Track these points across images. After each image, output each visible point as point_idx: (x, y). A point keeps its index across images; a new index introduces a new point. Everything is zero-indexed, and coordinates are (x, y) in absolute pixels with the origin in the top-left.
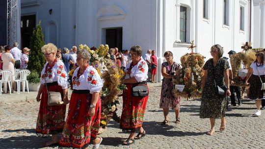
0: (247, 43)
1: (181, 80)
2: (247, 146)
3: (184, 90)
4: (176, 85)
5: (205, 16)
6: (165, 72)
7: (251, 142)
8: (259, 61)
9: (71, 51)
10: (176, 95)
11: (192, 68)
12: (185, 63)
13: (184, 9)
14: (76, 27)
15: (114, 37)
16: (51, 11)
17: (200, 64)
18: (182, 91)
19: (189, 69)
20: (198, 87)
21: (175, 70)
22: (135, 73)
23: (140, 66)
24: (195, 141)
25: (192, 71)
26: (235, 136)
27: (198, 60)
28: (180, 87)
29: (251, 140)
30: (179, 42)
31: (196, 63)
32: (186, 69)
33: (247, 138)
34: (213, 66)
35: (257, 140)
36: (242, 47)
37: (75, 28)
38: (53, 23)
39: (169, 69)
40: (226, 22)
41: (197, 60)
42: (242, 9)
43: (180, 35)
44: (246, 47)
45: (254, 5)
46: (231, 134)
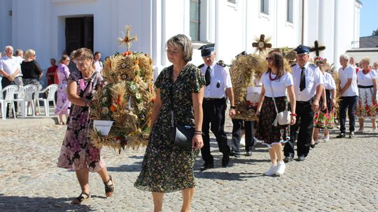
0: (262, 37)
1: (105, 110)
2: (296, 207)
4: (96, 122)
6: (74, 91)
7: (304, 201)
8: (273, 69)
10: (95, 142)
11: (128, 85)
12: (113, 75)
14: (13, 13)
17: (144, 75)
18: (107, 134)
19: (120, 88)
20: (142, 124)
21: (96, 89)
24: (215, 202)
25: (128, 91)
26: (278, 192)
27: (141, 67)
28: (103, 126)
29: (303, 198)
31: (136, 74)
32: (114, 86)
33: (297, 195)
34: (171, 80)
35: (313, 197)
36: (255, 45)
37: (11, 15)
39: (83, 87)
41: (137, 66)
43: (190, 29)
44: (261, 45)
46: (271, 189)
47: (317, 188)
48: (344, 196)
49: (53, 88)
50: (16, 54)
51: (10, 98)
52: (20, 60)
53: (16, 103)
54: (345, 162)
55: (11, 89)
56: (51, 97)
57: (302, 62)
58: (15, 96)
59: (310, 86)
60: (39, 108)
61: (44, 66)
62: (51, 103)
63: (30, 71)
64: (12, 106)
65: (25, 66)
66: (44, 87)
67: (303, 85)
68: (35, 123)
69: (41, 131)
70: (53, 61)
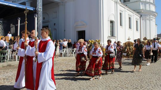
0: (145, 37)
3: (126, 55)
5: (121, 25)
7: (142, 80)
8: (148, 44)
9: (63, 41)
11: (129, 47)
12: (126, 45)
13: (112, 22)
15: (82, 34)
16: (55, 24)
20: (132, 54)
21: (122, 48)
22: (110, 49)
23: (111, 46)
25: (129, 48)
30: (110, 36)
32: (127, 47)
33: (140, 78)
35: (145, 79)
36: (143, 39)
37: (65, 31)
38: (55, 29)
40: (130, 27)
41: (131, 44)
42: (137, 22)
43: (110, 33)
44: (145, 39)
45: (142, 20)
46: (133, 76)
47: (146, 76)
48: (153, 78)
49: (75, 49)
50: (66, 41)
51: (65, 52)
52: (67, 42)
53: (66, 53)
54: (154, 69)
55: (65, 49)
56: (75, 51)
57: (155, 42)
58: (66, 51)
59: (156, 47)
60: (72, 54)
61: (73, 43)
62: (75, 53)
63: (69, 45)
64: (65, 54)
65: (68, 44)
66: (73, 49)
67: (155, 47)
68: (71, 58)
69: (72, 60)
70: (74, 42)
